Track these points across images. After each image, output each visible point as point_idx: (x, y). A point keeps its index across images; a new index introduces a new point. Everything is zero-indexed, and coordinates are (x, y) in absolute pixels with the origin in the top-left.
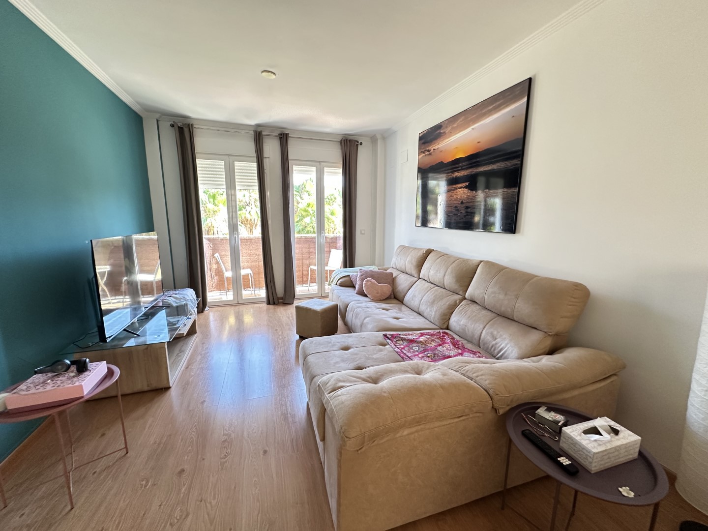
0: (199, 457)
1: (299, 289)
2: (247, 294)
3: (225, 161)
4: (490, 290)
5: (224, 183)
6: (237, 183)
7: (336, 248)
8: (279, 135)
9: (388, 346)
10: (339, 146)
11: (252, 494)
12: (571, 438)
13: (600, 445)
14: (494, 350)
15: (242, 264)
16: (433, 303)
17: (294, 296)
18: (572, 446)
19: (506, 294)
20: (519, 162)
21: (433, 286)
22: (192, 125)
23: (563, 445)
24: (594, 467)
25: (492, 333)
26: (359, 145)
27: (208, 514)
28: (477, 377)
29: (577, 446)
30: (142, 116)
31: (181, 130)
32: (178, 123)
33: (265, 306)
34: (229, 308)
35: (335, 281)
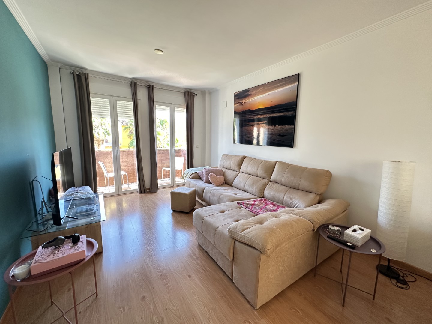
0: (150, 287)
1: (161, 182)
2: (125, 187)
3: (110, 100)
4: (285, 176)
5: (110, 114)
6: (118, 115)
8: (147, 85)
9: (243, 209)
10: (183, 96)
11: (195, 299)
12: (349, 234)
13: (360, 235)
14: (292, 205)
15: (121, 168)
16: (253, 184)
17: (158, 187)
18: (350, 238)
19: (295, 177)
20: (295, 113)
21: (250, 176)
22: (88, 74)
23: (345, 238)
24: (360, 244)
25: (290, 197)
26: (195, 96)
27: (175, 315)
28: (302, 215)
29: (352, 237)
30: (48, 64)
31: (79, 76)
32: (76, 72)
33: (138, 195)
34: (113, 198)
35: (188, 176)
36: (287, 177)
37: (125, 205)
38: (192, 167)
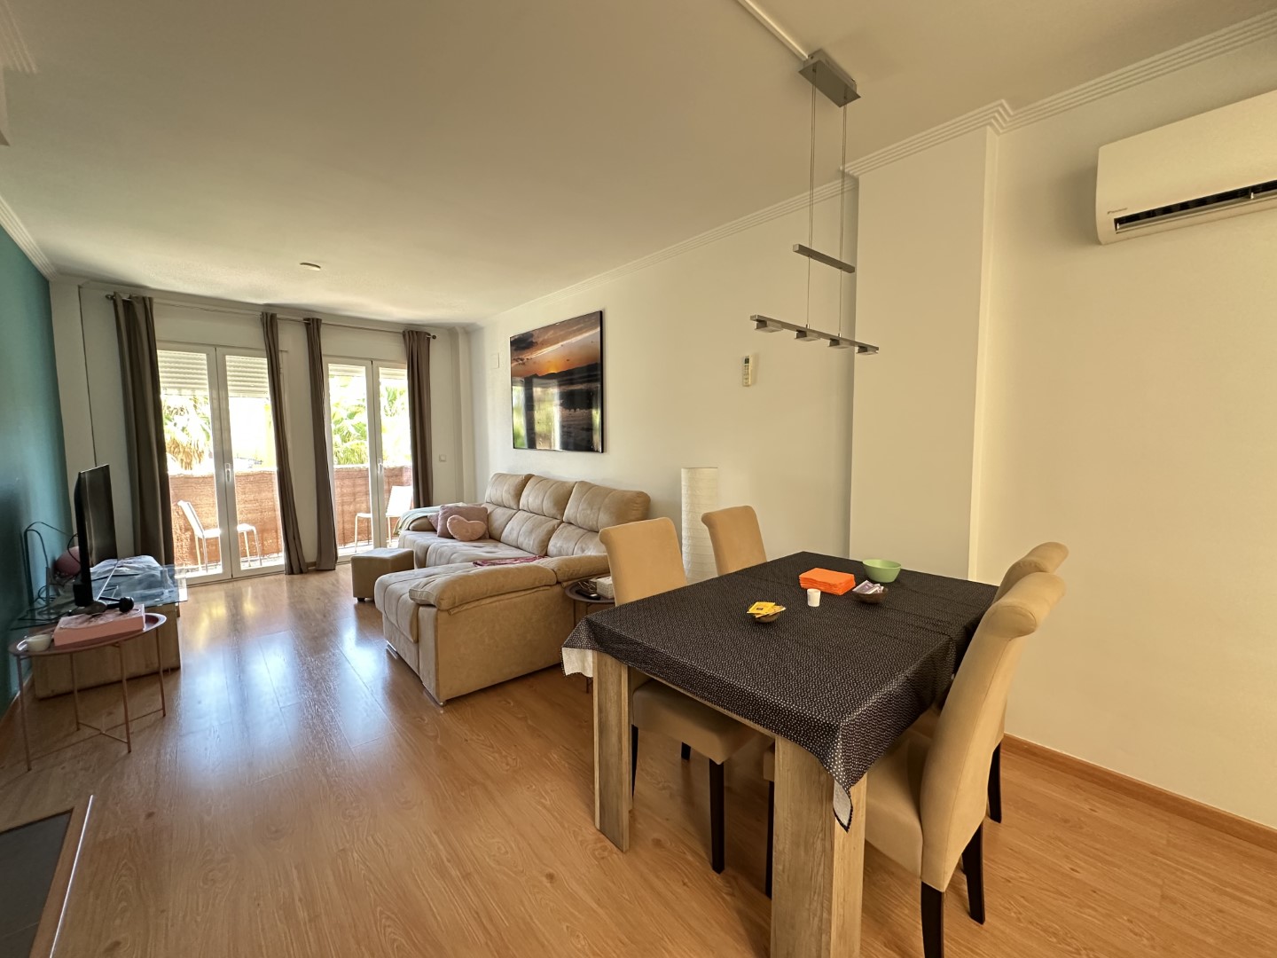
1: (343, 551)
3: (208, 355)
5: (207, 387)
6: (229, 388)
7: (401, 484)
8: (305, 320)
10: (402, 338)
15: (239, 517)
16: (531, 532)
17: (337, 558)
18: (600, 587)
19: (592, 509)
20: (600, 385)
21: (532, 514)
22: (150, 299)
23: (595, 589)
26: (431, 340)
30: (48, 278)
31: (128, 305)
32: (121, 295)
33: (284, 577)
34: (216, 587)
35: (405, 526)
36: (583, 510)
37: (249, 608)
38: (428, 503)
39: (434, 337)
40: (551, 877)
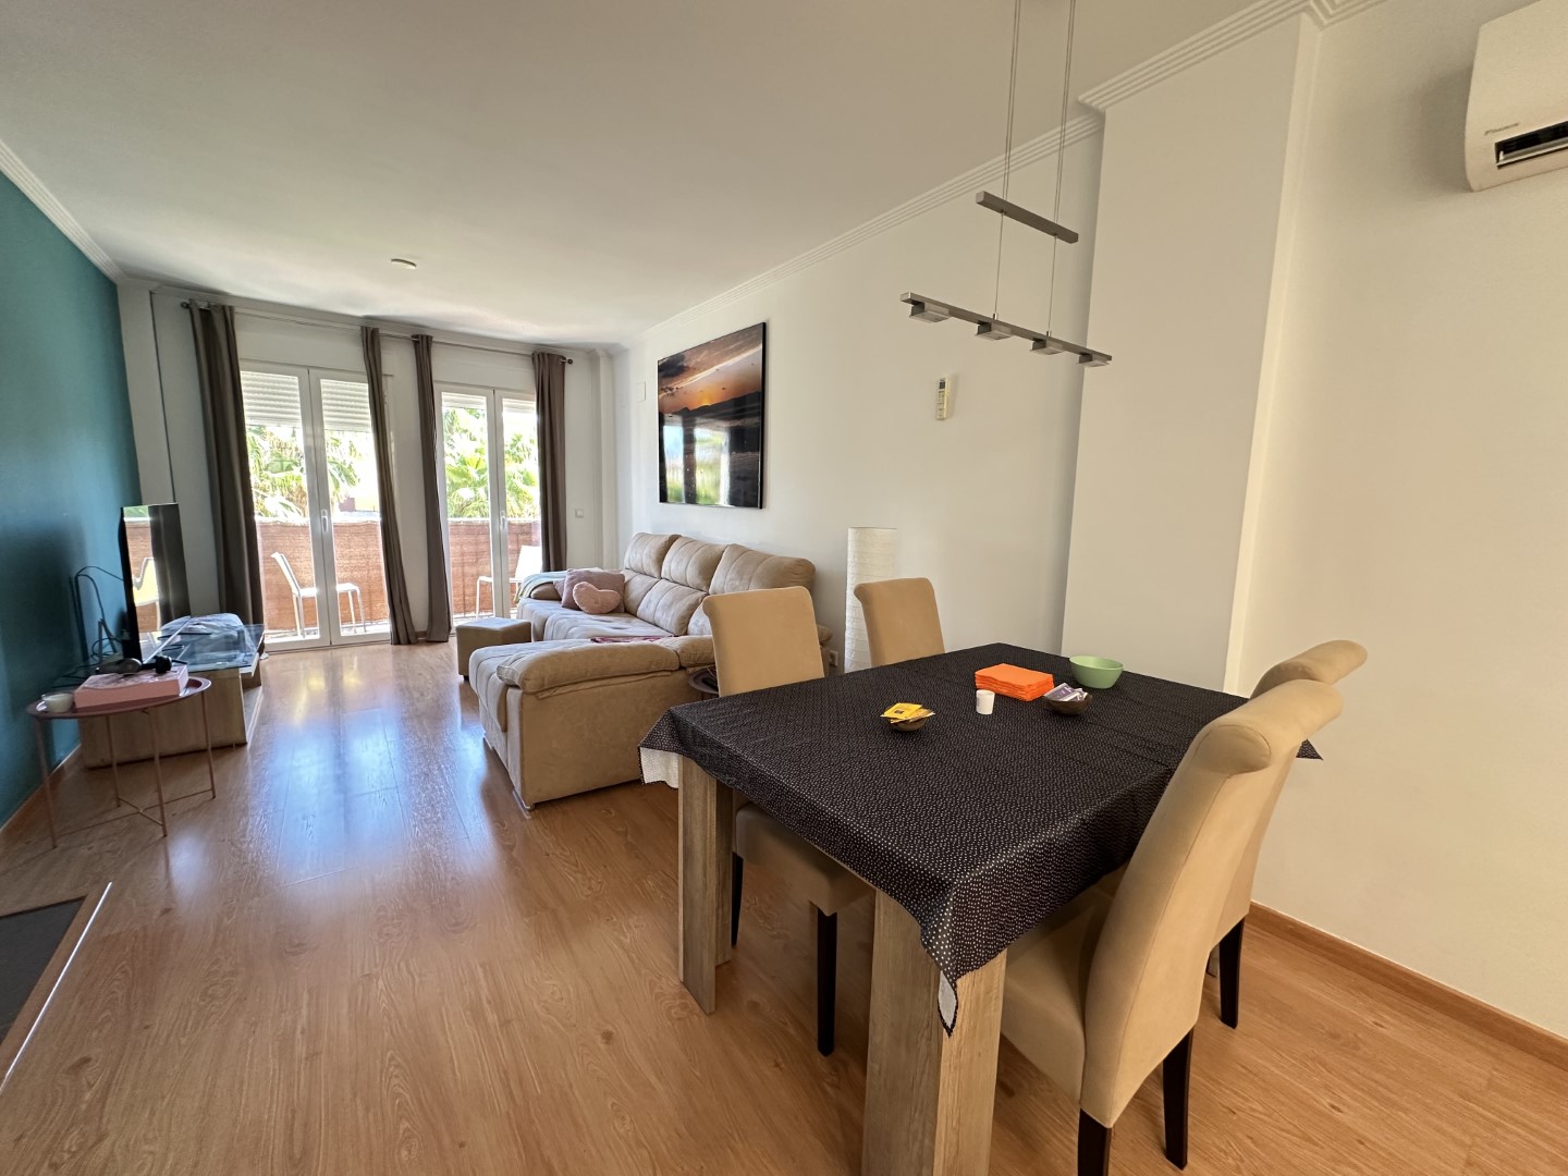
3: (299, 378)
5: (300, 417)
6: (325, 419)
7: (529, 543)
8: (413, 337)
10: (530, 363)
15: (339, 575)
16: (671, 606)
17: (448, 628)
20: (761, 421)
21: (673, 584)
22: (231, 308)
26: (567, 364)
30: (117, 283)
31: (206, 315)
32: (199, 303)
33: (389, 647)
34: (311, 655)
35: (526, 594)
36: (731, 580)
37: (351, 680)
38: (560, 566)
39: (570, 362)
40: (608, 1037)
